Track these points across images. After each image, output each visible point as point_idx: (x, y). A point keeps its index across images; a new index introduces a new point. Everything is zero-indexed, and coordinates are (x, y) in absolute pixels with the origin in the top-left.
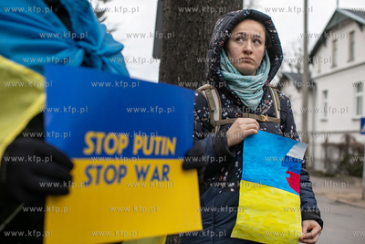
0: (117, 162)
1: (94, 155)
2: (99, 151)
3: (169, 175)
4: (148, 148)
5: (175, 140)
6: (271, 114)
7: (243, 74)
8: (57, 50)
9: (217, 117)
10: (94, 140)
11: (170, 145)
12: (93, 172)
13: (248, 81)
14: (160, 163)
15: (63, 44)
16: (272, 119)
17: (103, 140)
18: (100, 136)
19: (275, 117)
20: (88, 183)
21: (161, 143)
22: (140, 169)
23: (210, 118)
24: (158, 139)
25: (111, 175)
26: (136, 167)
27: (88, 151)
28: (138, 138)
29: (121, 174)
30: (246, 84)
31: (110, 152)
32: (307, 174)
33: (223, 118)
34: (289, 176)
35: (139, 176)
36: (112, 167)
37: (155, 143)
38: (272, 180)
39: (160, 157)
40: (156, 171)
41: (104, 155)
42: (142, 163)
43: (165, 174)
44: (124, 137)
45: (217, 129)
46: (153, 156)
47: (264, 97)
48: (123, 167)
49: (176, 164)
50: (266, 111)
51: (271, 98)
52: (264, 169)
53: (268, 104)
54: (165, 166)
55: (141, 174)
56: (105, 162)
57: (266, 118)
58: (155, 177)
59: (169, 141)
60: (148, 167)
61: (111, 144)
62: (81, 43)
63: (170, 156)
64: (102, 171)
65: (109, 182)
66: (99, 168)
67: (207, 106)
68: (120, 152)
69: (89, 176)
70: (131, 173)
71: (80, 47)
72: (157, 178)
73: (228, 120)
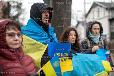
5: (68, 54)
6: (101, 44)
8: (46, 39)
9: (89, 46)
10: (55, 55)
13: (96, 37)
14: (65, 58)
15: (47, 38)
16: (102, 45)
19: (102, 44)
24: (65, 54)
28: (62, 54)
30: (95, 38)
33: (90, 46)
34: (107, 58)
39: (65, 57)
42: (62, 58)
43: (66, 60)
44: (60, 54)
46: (64, 57)
47: (100, 40)
48: (59, 59)
53: (100, 42)
54: (66, 58)
55: (62, 60)
58: (64, 61)
62: (50, 37)
63: (67, 57)
70: (61, 60)
73: (92, 46)
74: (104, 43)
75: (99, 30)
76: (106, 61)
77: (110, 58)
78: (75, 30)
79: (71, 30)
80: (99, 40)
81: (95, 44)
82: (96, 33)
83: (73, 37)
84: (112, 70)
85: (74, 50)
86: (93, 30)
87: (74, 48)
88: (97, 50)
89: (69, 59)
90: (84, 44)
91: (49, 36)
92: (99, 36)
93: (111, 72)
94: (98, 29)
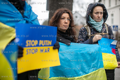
0: (35, 48)
1: (29, 46)
2: (30, 45)
3: (50, 51)
4: (43, 43)
5: (51, 41)
6: (105, 32)
7: (97, 22)
11: (50, 43)
12: (29, 51)
14: (47, 48)
16: (106, 34)
17: (31, 42)
18: (30, 41)
19: (107, 33)
20: (27, 54)
21: (47, 42)
22: (41, 49)
23: (87, 34)
25: (33, 51)
26: (40, 49)
27: (27, 45)
28: (40, 41)
29: (36, 51)
30: (97, 25)
31: (33, 45)
32: (117, 48)
33: (91, 34)
34: (112, 50)
35: (41, 51)
36: (34, 49)
37: (45, 42)
38: (108, 51)
39: (47, 46)
40: (46, 50)
41: (31, 46)
42: (42, 48)
43: (48, 51)
44: (37, 41)
45: (90, 37)
46: (45, 46)
48: (36, 49)
49: (51, 48)
50: (103, 31)
51: (105, 27)
52: (105, 49)
53: (104, 29)
55: (42, 51)
56: (32, 48)
57: (104, 34)
58: (46, 51)
59: (49, 41)
60: (44, 49)
61: (33, 43)
63: (50, 46)
64: (31, 51)
65: (33, 53)
66: (30, 50)
67: (87, 31)
68: (36, 45)
69: (27, 52)
70: (39, 51)
71: (25, 20)
72: (46, 52)
73: (93, 35)
74: (108, 31)
75: (102, 15)
76: (111, 53)
77: (116, 49)
78: (68, 13)
79: (64, 13)
80: (102, 26)
81: (97, 32)
82: (98, 18)
83: (65, 21)
84: (119, 65)
85: (66, 39)
86: (95, 15)
87: (67, 37)
88: (99, 40)
89: (54, 49)
90: (84, 32)
91: (24, 18)
92: (102, 22)
93: (117, 67)
94: (101, 13)
